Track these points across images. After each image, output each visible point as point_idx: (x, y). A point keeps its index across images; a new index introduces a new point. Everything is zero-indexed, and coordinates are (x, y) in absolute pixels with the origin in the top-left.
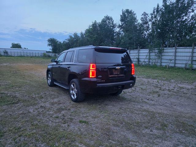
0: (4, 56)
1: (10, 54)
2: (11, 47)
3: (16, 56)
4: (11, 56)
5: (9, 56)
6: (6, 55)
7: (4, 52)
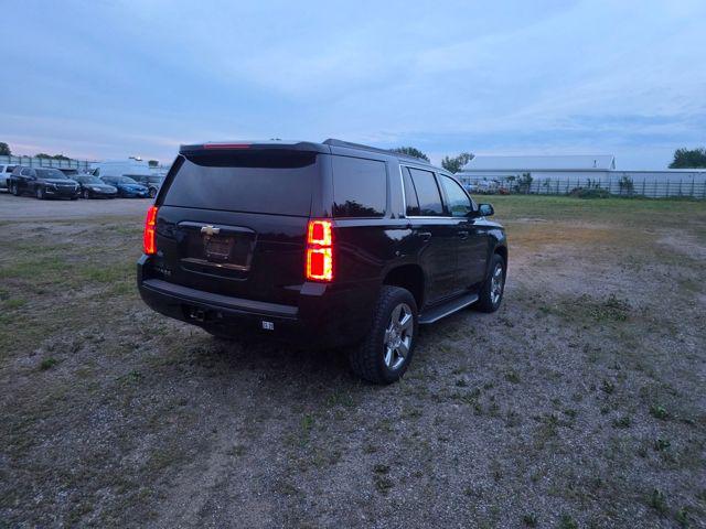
0: (616, 197)
1: (637, 188)
2: (672, 166)
3: (658, 195)
4: (642, 197)
5: (636, 197)
6: (625, 191)
7: (621, 184)
